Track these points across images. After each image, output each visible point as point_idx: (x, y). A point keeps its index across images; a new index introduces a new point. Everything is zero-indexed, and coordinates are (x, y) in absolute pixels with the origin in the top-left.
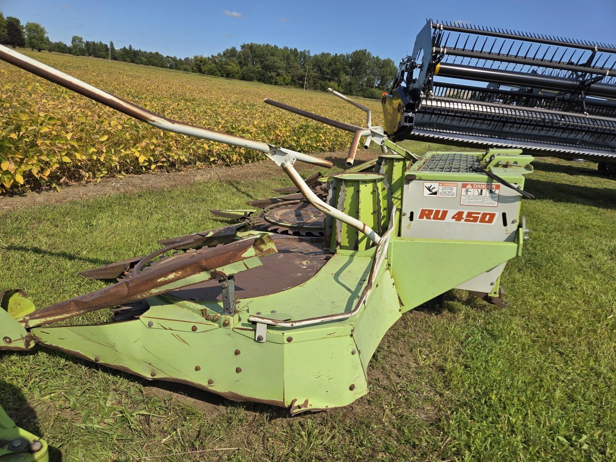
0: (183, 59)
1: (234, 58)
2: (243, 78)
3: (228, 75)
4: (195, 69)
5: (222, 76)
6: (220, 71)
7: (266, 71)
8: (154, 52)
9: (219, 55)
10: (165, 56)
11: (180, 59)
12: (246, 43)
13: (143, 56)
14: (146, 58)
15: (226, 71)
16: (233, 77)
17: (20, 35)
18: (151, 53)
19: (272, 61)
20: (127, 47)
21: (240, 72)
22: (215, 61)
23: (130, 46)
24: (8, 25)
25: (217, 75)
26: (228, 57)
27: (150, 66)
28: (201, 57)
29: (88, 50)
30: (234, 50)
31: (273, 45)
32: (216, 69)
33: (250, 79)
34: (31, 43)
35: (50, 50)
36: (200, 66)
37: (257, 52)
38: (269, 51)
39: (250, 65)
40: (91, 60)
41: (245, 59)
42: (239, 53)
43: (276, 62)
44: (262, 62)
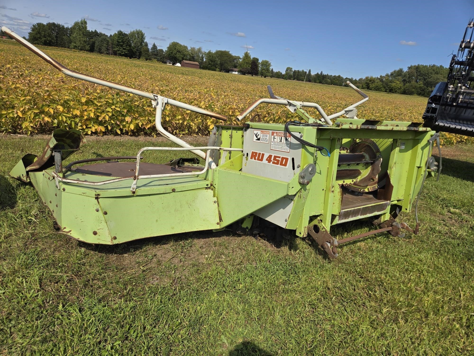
0: (358, 79)
1: (400, 77)
2: (404, 93)
3: (391, 90)
4: (364, 86)
5: (386, 91)
6: (385, 88)
7: (427, 87)
8: (337, 75)
9: (387, 75)
10: (344, 78)
11: (356, 80)
12: (413, 65)
13: (328, 79)
14: (330, 79)
15: (390, 87)
16: (395, 92)
17: (257, 68)
18: (335, 76)
19: (436, 78)
20: (319, 73)
21: (403, 88)
22: (382, 80)
23: (322, 72)
24: (252, 63)
25: (381, 91)
26: (394, 77)
27: (332, 85)
28: (372, 78)
29: (294, 75)
30: (401, 71)
31: (439, 66)
32: (382, 86)
33: (410, 93)
34: (262, 72)
35: (271, 77)
36: (369, 84)
37: (422, 72)
38: (434, 70)
39: (413, 82)
40: (295, 82)
41: (409, 78)
42: (405, 73)
43: (438, 79)
44: (425, 79)
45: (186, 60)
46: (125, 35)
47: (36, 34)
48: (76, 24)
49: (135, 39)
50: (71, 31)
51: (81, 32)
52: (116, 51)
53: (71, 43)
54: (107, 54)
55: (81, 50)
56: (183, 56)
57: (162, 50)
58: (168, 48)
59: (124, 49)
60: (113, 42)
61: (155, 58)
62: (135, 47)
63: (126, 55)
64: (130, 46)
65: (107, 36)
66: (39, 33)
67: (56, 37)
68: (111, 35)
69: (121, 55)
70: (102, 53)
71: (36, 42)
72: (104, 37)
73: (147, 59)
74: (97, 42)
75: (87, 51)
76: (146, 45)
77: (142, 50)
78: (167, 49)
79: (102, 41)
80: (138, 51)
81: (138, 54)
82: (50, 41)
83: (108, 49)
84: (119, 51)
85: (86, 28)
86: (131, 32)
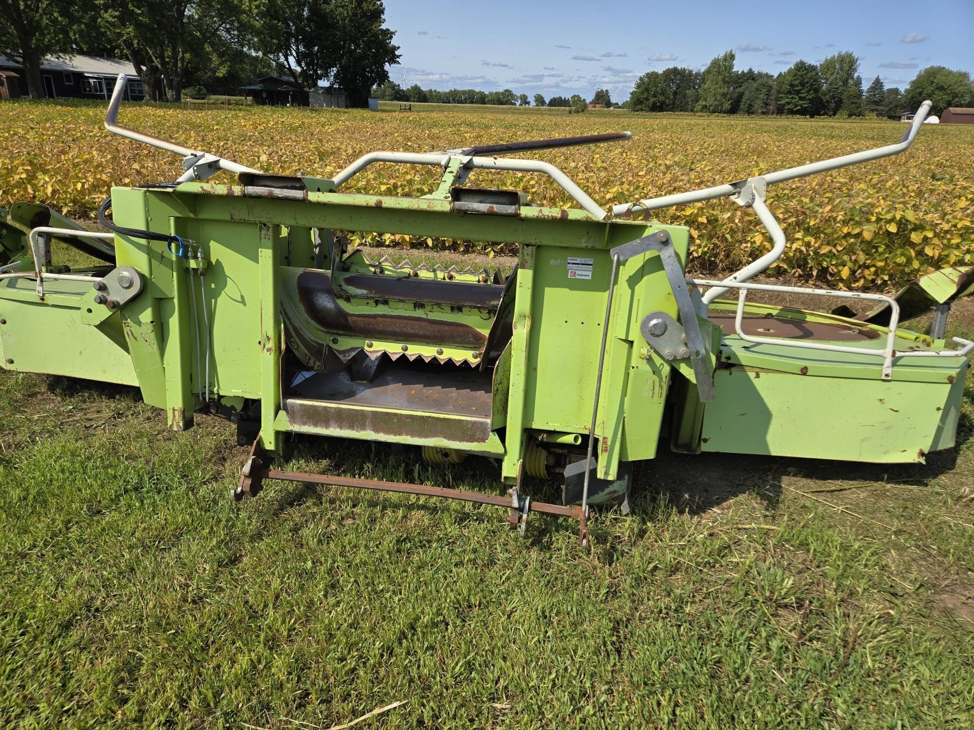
45: (957, 106)
46: (812, 68)
47: (642, 93)
48: (715, 63)
49: (832, 74)
50: (703, 79)
51: (720, 77)
52: (784, 105)
53: (697, 101)
54: (763, 113)
55: (714, 112)
56: (950, 98)
57: (896, 91)
58: (913, 83)
59: (801, 99)
60: (781, 87)
61: (873, 110)
62: (829, 91)
63: (803, 112)
64: (816, 90)
65: (772, 76)
66: (647, 90)
67: (675, 93)
68: (780, 75)
69: (792, 112)
70: (753, 113)
71: (640, 107)
72: (764, 80)
73: (850, 116)
74: (747, 93)
75: (724, 113)
76: (859, 82)
77: (844, 97)
78: (908, 87)
79: (757, 89)
80: (834, 98)
81: (833, 105)
82: (663, 103)
83: (767, 104)
84: (788, 103)
85: (731, 67)
86: (826, 60)
